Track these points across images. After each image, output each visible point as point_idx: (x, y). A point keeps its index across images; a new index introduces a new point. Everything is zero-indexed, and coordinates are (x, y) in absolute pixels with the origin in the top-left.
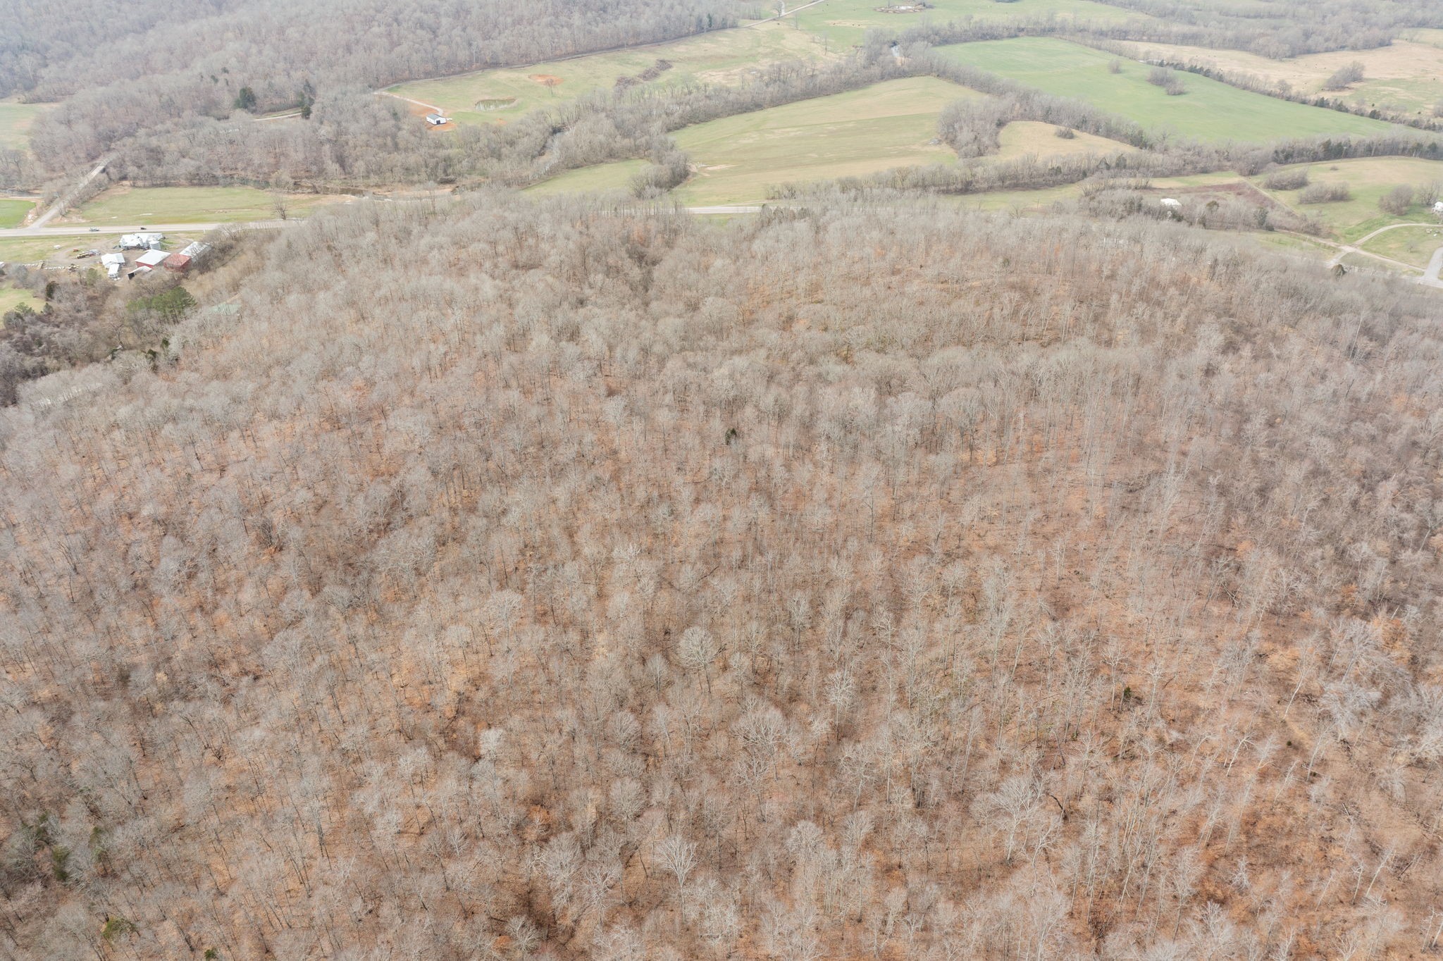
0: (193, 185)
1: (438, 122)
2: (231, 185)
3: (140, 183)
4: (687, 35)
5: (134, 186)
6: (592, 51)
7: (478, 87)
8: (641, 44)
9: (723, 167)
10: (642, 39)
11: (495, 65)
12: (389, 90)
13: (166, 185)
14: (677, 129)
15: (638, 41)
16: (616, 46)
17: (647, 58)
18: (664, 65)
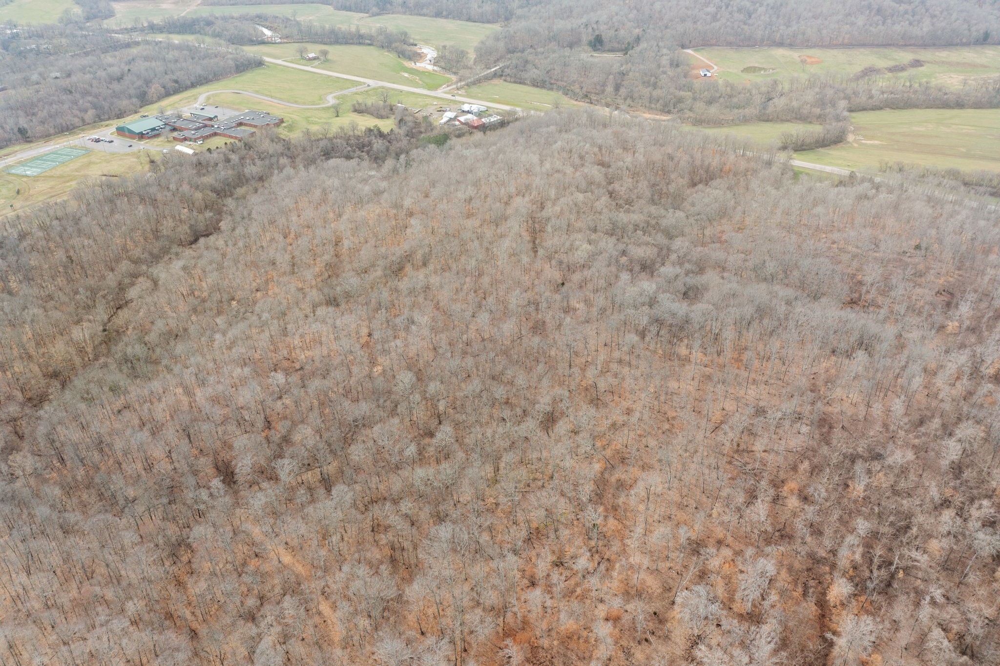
0: (534, 85)
1: (705, 75)
2: (552, 89)
3: (508, 79)
4: (957, 45)
5: (505, 80)
6: (863, 45)
7: (754, 58)
8: (910, 45)
9: (877, 142)
10: (913, 42)
11: (780, 44)
12: (695, 51)
13: (520, 83)
14: (872, 109)
15: (906, 42)
16: (888, 44)
17: (905, 56)
18: (917, 63)
